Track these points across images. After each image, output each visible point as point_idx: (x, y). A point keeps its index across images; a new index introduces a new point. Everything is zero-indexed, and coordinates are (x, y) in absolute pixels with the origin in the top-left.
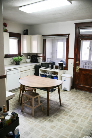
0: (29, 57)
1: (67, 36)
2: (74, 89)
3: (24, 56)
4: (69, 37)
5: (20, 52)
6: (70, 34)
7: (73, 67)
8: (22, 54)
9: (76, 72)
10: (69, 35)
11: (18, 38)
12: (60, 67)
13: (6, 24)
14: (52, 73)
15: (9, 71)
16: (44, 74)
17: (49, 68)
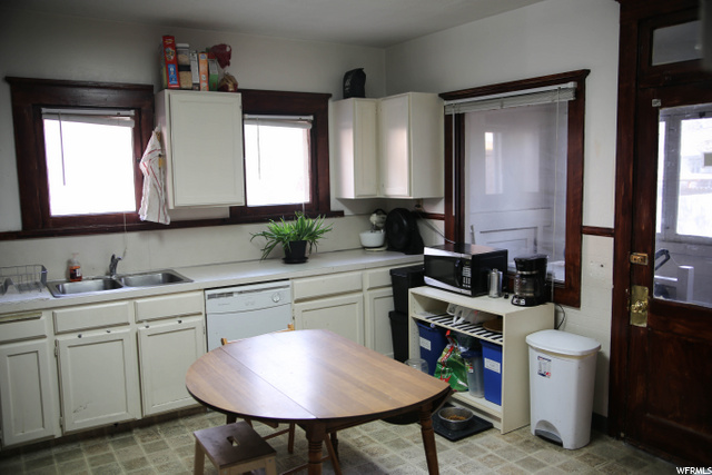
0: (374, 218)
1: (571, 85)
2: (619, 438)
3: (347, 212)
4: (580, 93)
5: (321, 191)
6: (587, 72)
7: (612, 286)
8: (335, 206)
9: (634, 323)
10: (580, 77)
11: (311, 118)
12: (523, 287)
13: (228, 49)
14: (479, 319)
15: (221, 295)
16: (434, 322)
17: (461, 287)
